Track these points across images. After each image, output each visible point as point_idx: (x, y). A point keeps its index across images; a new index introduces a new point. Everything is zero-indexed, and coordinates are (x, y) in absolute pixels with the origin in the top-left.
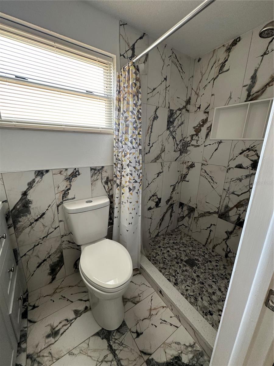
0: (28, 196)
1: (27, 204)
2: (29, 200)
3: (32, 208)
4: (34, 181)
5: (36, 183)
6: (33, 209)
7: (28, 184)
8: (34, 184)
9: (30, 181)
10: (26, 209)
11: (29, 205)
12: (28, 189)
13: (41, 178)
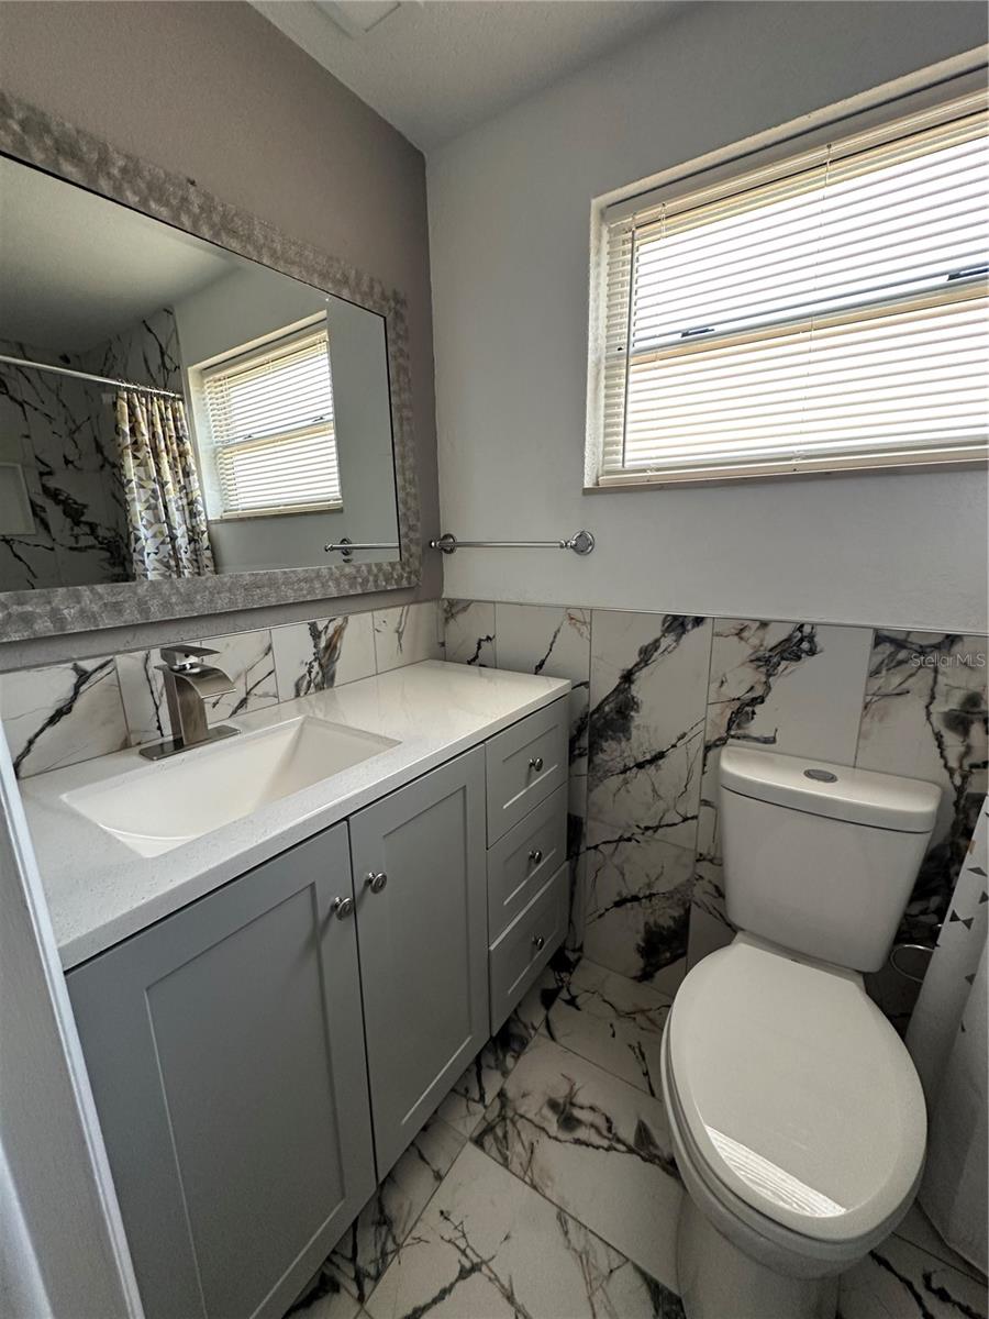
0: (633, 687)
1: (626, 709)
2: (633, 698)
3: (636, 723)
4: (655, 645)
5: (660, 650)
6: (638, 727)
7: (640, 653)
8: (656, 654)
9: (646, 644)
10: (621, 721)
11: (632, 713)
12: (638, 666)
13: (677, 641)
